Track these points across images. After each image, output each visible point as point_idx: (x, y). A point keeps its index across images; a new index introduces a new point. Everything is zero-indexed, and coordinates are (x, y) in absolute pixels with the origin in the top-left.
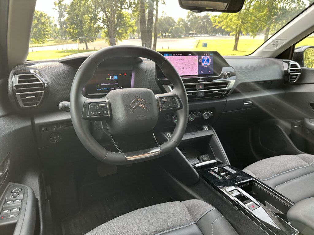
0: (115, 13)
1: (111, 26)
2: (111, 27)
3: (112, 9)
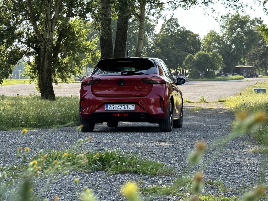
0: (54, 24)
1: (45, 48)
2: (45, 51)
3: (48, 17)
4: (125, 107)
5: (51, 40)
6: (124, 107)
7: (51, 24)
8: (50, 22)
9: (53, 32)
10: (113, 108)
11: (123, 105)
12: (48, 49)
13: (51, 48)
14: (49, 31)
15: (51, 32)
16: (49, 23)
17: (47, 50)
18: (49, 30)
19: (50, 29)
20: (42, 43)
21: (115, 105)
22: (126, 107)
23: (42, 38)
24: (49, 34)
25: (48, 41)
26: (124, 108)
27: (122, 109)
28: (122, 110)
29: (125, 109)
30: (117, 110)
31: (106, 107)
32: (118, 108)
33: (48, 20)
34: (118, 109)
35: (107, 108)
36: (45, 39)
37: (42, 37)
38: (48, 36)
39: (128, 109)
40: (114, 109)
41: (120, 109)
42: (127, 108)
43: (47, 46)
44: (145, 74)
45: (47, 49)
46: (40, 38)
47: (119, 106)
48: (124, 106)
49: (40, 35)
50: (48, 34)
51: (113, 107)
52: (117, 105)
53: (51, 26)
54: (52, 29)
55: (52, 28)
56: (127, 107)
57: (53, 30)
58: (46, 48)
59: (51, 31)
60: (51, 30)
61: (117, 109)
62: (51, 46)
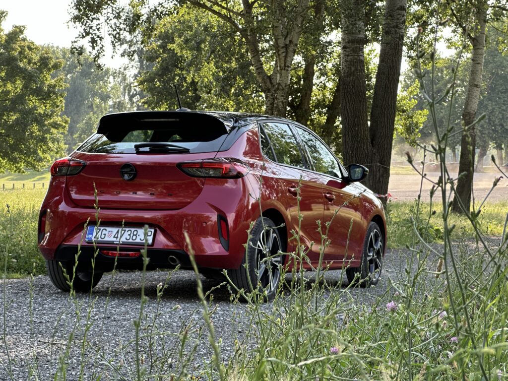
4: (132, 235)
5: (284, 86)
6: (130, 235)
7: (284, 54)
8: (282, 51)
9: (287, 70)
10: (103, 236)
11: (127, 229)
12: (278, 105)
13: (283, 103)
14: (281, 69)
15: (283, 71)
16: (280, 53)
17: (276, 107)
18: (280, 67)
19: (283, 65)
20: (269, 92)
21: (109, 229)
22: (134, 235)
23: (268, 83)
24: (281, 74)
25: (278, 89)
26: (128, 238)
27: (123, 239)
28: (124, 243)
29: (131, 240)
30: (112, 243)
31: (89, 234)
32: (114, 237)
33: (279, 46)
34: (115, 239)
35: (90, 236)
36: (274, 86)
37: (268, 80)
38: (278, 78)
39: (138, 240)
40: (107, 239)
41: (118, 240)
42: (134, 237)
43: (276, 98)
44: (191, 152)
45: (275, 105)
46: (265, 82)
47: (118, 232)
48: (129, 232)
49: (265, 78)
50: (278, 75)
51: (105, 234)
52: (115, 230)
53: (283, 59)
54: (287, 64)
55: (285, 63)
56: (136, 235)
57: (288, 67)
58: (274, 101)
59: (285, 70)
60: (285, 66)
61: (112, 239)
62: (285, 99)
